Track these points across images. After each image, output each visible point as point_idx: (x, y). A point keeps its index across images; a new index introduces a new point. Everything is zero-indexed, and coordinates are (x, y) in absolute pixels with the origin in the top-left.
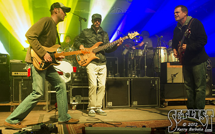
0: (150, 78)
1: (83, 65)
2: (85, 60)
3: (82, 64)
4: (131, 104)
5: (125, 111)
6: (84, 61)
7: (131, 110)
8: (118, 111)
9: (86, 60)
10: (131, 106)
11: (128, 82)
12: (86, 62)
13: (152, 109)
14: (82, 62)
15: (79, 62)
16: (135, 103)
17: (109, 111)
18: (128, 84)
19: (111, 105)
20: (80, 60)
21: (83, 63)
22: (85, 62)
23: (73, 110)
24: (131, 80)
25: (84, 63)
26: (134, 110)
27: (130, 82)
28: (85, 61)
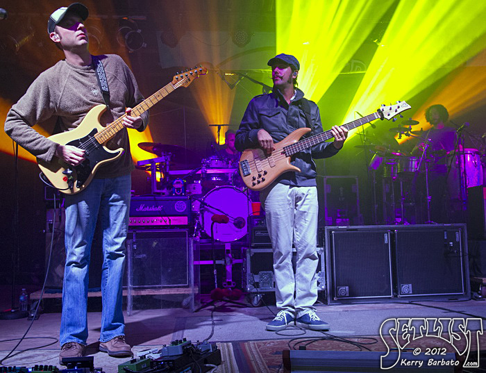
0: (441, 225)
1: (257, 187)
2: (262, 173)
3: (254, 184)
4: (396, 291)
5: (383, 309)
6: (260, 176)
7: (398, 306)
8: (364, 309)
9: (265, 173)
10: (396, 296)
11: (386, 237)
12: (263, 180)
13: (449, 304)
14: (254, 179)
15: (245, 179)
16: (406, 288)
17: (341, 310)
18: (386, 242)
19: (348, 295)
20: (249, 174)
21: (256, 182)
22: (261, 180)
23: (254, 307)
24: (394, 231)
25: (259, 182)
26: (404, 306)
27: (392, 236)
28: (262, 176)
